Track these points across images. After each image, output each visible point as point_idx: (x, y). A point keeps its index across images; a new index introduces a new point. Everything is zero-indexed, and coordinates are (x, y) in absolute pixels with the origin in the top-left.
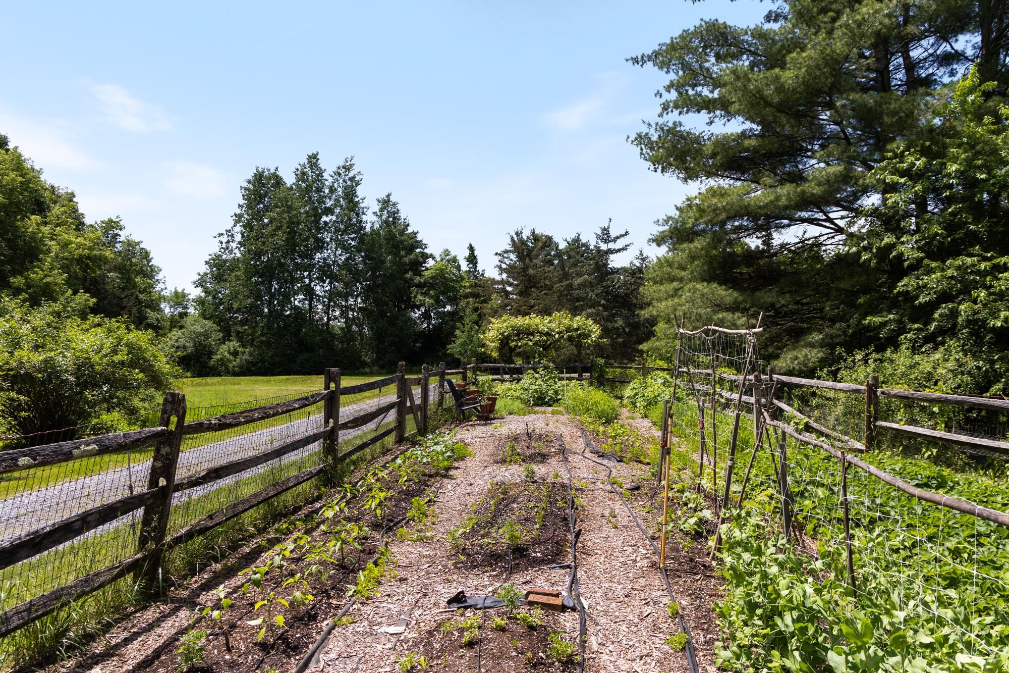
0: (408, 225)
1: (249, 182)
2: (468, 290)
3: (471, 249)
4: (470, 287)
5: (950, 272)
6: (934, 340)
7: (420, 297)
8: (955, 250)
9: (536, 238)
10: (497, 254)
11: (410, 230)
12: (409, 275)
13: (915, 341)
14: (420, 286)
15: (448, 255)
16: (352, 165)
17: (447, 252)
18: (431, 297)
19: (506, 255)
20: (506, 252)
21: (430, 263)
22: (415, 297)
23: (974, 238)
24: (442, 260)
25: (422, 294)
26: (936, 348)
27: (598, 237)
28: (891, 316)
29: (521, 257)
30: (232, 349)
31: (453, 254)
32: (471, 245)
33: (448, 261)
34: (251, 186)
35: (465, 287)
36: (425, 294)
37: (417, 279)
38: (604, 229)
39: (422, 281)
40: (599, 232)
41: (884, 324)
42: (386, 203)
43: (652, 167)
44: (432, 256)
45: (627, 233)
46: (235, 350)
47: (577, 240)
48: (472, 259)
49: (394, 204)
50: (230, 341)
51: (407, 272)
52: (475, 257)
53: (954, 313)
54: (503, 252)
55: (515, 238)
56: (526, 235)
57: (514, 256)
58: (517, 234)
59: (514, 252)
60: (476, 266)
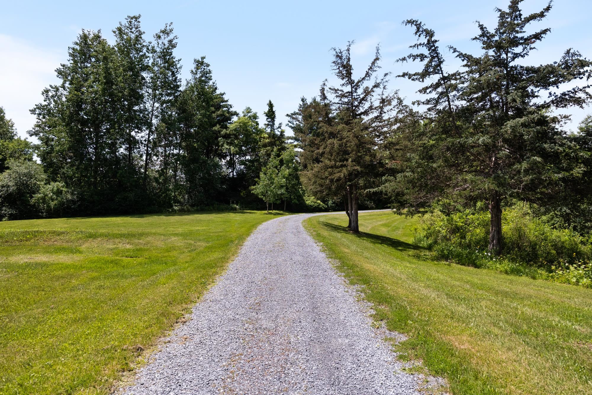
0: (216, 89)
1: (76, 44)
2: (267, 141)
3: (271, 105)
4: (268, 138)
7: (226, 146)
9: (316, 104)
10: (288, 115)
11: (218, 92)
12: (217, 128)
14: (226, 136)
15: (249, 112)
16: (171, 30)
17: (248, 110)
18: (236, 146)
19: (294, 116)
20: (295, 114)
21: (235, 119)
22: (222, 145)
24: (244, 116)
25: (228, 144)
29: (305, 118)
30: (55, 189)
32: (270, 102)
33: (250, 117)
34: (78, 48)
35: (264, 138)
36: (230, 144)
37: (224, 131)
39: (228, 132)
42: (200, 63)
44: (236, 114)
46: (58, 189)
48: (271, 114)
49: (208, 65)
50: (56, 181)
51: (215, 125)
52: (274, 113)
54: (293, 114)
55: (301, 103)
56: (309, 101)
57: (300, 117)
58: (303, 100)
59: (300, 115)
60: (274, 121)
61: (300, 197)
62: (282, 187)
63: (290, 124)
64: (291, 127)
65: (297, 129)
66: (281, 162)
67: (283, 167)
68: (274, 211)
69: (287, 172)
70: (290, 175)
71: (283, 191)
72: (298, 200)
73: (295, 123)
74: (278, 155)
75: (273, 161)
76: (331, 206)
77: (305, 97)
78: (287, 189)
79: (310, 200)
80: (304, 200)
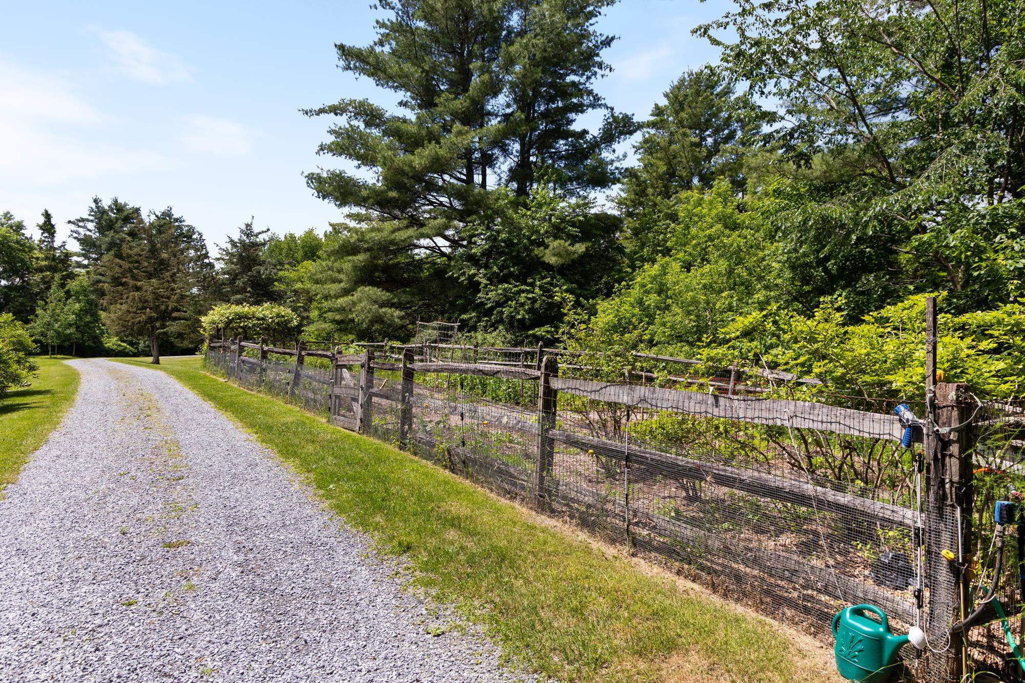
2: (44, 263)
3: (47, 216)
4: (45, 260)
5: (500, 291)
6: (494, 326)
8: (504, 280)
9: (118, 208)
10: (70, 222)
13: (485, 327)
15: (9, 219)
17: (7, 216)
19: (81, 224)
20: (82, 220)
23: (511, 274)
26: (495, 330)
27: (242, 231)
28: (474, 314)
29: (101, 229)
31: (17, 218)
32: (46, 212)
33: (9, 226)
35: (37, 259)
38: (247, 225)
40: (244, 227)
41: (471, 318)
43: (316, 194)
45: (268, 230)
47: (167, 214)
48: (48, 227)
52: (53, 226)
53: (502, 313)
54: (79, 221)
55: (93, 206)
56: (106, 203)
57: (91, 226)
58: (96, 201)
59: (92, 221)
60: (54, 237)
61: (96, 339)
62: (71, 325)
63: (75, 235)
64: (75, 238)
65: (86, 242)
66: (68, 294)
67: (70, 301)
68: (58, 356)
69: (77, 306)
70: (81, 310)
71: (72, 330)
72: (94, 343)
73: (83, 233)
74: (63, 286)
75: (55, 292)
76: (143, 351)
77: (100, 197)
78: (77, 328)
79: (111, 342)
80: (101, 343)
